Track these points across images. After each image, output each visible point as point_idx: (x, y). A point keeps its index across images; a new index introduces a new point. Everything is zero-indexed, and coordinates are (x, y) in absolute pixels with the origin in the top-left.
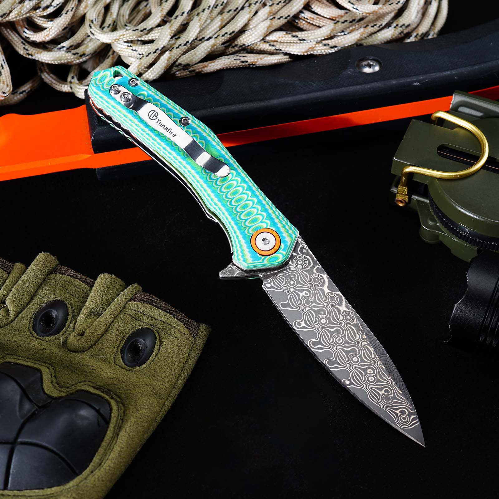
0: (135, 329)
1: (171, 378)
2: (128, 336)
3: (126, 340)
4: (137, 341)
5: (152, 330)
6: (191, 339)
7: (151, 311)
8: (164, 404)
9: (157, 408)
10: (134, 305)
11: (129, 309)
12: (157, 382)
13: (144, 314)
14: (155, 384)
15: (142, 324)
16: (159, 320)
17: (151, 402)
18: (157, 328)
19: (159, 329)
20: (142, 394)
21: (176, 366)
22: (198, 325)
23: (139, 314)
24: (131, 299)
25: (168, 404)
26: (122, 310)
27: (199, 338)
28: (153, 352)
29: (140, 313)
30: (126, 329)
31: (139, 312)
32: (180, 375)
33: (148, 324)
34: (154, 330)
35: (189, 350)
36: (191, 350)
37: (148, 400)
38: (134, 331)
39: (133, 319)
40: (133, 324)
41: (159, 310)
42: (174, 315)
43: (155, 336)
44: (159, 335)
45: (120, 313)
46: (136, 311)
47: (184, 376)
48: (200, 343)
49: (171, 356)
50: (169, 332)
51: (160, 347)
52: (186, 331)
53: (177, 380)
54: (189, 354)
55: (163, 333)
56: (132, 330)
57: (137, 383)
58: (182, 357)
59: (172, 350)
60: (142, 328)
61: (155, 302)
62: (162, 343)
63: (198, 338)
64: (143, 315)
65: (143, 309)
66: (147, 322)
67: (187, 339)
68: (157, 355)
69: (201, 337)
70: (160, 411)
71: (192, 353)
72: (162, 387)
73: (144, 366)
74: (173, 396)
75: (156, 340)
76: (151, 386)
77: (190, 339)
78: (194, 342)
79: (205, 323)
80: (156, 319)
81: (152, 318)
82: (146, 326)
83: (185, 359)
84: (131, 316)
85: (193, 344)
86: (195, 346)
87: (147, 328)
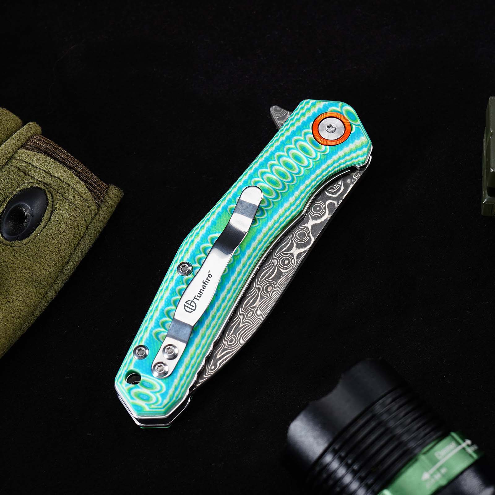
0: (22, 187)
1: (59, 261)
2: (11, 196)
3: (8, 203)
4: (22, 206)
5: (44, 191)
6: (94, 207)
7: (46, 164)
8: (47, 293)
9: (35, 299)
10: (25, 155)
11: (18, 160)
12: (38, 265)
13: (37, 168)
14: (36, 267)
15: (33, 181)
16: (56, 177)
17: (27, 292)
18: (51, 187)
19: (54, 189)
20: (17, 281)
21: (67, 244)
22: (107, 187)
23: (31, 167)
24: (24, 146)
25: (52, 294)
26: (9, 160)
27: (105, 206)
28: (41, 221)
29: (32, 165)
30: (9, 188)
31: (30, 164)
32: (71, 256)
33: (40, 181)
34: (47, 191)
35: (88, 222)
36: (91, 222)
37: (24, 289)
38: (20, 191)
39: (21, 174)
40: (20, 180)
41: (57, 163)
42: (76, 171)
43: (47, 199)
44: (52, 198)
45: (6, 164)
46: (26, 162)
47: (77, 258)
48: (105, 213)
49: (62, 230)
50: (66, 195)
51: (51, 215)
52: (87, 195)
53: (68, 262)
54: (87, 227)
55: (57, 196)
56: (19, 189)
57: (12, 265)
58: (77, 232)
59: (65, 221)
60: (31, 187)
61: (53, 151)
62: (54, 210)
63: (103, 206)
64: (35, 169)
65: (35, 162)
66: (40, 179)
67: (88, 207)
68: (46, 226)
69: (107, 205)
70: (41, 302)
71: (91, 226)
72: (44, 272)
73: (26, 240)
74: (59, 284)
75: (47, 205)
76: (30, 270)
77: (92, 207)
78: (96, 211)
79: (117, 185)
80: (51, 175)
81: (47, 173)
82: (37, 185)
83: (82, 235)
84: (19, 169)
85: (96, 214)
86: (97, 216)
87: (37, 187)
